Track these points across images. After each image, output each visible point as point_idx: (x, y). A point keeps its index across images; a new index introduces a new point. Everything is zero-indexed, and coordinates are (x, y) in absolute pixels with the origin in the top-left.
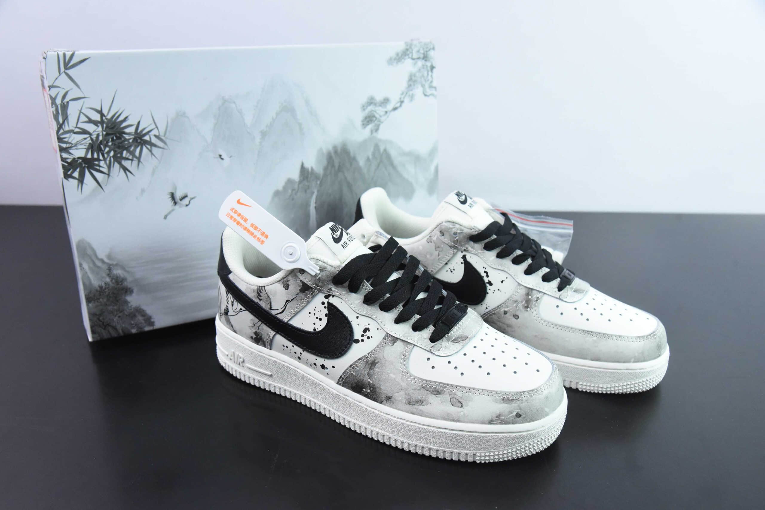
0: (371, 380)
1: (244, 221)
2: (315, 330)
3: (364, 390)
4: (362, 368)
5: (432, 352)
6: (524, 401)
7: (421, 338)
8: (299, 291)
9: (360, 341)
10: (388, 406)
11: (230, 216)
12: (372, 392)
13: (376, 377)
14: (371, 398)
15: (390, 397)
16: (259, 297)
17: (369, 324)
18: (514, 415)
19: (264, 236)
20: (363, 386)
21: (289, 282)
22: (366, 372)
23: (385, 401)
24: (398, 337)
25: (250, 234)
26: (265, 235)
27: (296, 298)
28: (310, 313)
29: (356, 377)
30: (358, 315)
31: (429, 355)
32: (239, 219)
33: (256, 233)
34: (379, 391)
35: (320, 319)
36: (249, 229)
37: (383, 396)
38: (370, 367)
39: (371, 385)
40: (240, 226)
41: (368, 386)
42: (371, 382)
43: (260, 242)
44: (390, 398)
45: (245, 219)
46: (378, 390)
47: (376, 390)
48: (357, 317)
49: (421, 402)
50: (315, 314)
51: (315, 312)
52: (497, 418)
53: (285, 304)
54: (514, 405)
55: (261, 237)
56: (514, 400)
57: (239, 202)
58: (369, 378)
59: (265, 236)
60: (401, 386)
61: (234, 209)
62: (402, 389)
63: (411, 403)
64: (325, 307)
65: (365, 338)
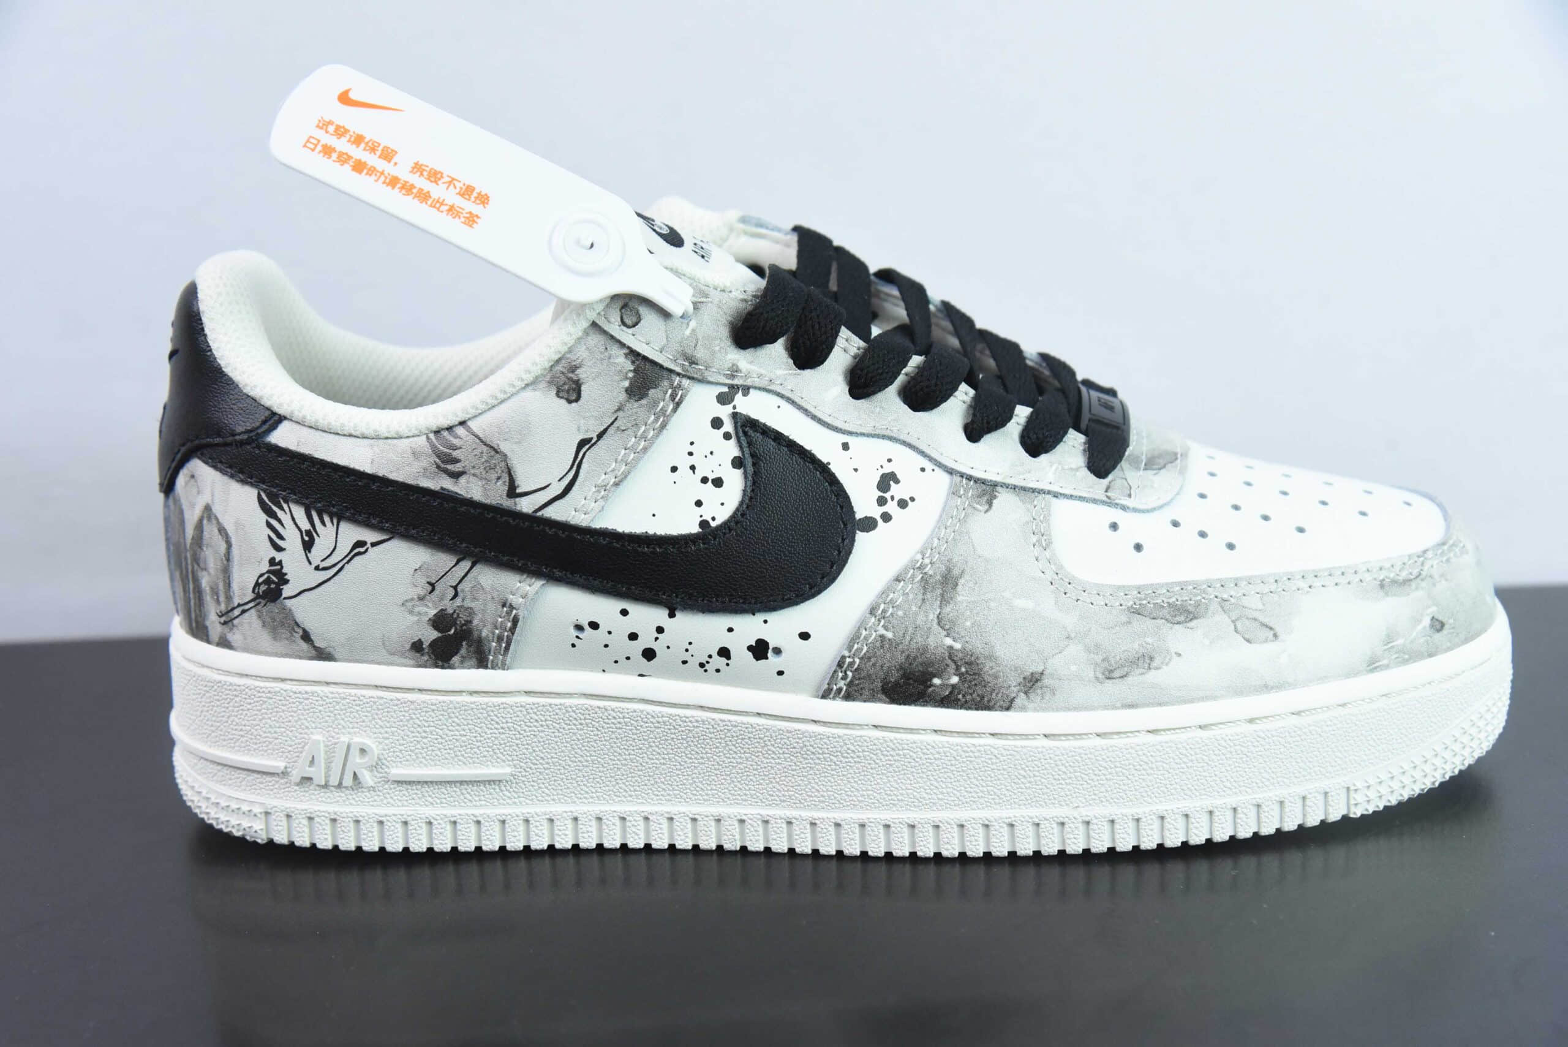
0: (954, 640)
1: (380, 157)
2: (704, 524)
3: (937, 681)
4: (914, 608)
5: (1117, 501)
6: (1436, 576)
7: (1063, 469)
8: (623, 396)
9: (880, 521)
10: (1035, 710)
11: (319, 148)
12: (969, 678)
13: (968, 624)
14: (966, 702)
15: (1037, 676)
16: (450, 467)
17: (889, 460)
18: (1428, 625)
19: (473, 199)
20: (930, 669)
21: (578, 371)
22: (931, 616)
23: (1022, 694)
24: (998, 479)
25: (416, 196)
26: (475, 194)
27: (616, 425)
28: (674, 469)
29: (898, 644)
30: (846, 438)
31: (1113, 515)
32: (358, 153)
33: (437, 191)
34: (992, 668)
35: (718, 483)
36: (406, 182)
37: (1013, 682)
38: (942, 595)
39: (960, 655)
40: (367, 174)
41: (949, 662)
42: (958, 646)
43: (463, 220)
44: (1037, 681)
45: (383, 150)
46: (988, 667)
47: (981, 669)
48: (846, 447)
49: (1145, 660)
50: (693, 468)
51: (692, 460)
52: (1386, 647)
53: (573, 456)
54: (1417, 594)
55: (459, 202)
56: (1410, 580)
57: (345, 98)
58: (945, 633)
59: (476, 198)
60: (1065, 628)
61: (330, 123)
62: (1068, 638)
63: (1116, 674)
64: (727, 436)
65: (891, 507)
